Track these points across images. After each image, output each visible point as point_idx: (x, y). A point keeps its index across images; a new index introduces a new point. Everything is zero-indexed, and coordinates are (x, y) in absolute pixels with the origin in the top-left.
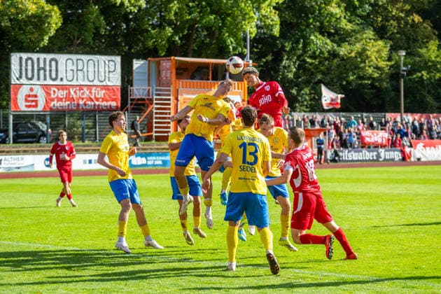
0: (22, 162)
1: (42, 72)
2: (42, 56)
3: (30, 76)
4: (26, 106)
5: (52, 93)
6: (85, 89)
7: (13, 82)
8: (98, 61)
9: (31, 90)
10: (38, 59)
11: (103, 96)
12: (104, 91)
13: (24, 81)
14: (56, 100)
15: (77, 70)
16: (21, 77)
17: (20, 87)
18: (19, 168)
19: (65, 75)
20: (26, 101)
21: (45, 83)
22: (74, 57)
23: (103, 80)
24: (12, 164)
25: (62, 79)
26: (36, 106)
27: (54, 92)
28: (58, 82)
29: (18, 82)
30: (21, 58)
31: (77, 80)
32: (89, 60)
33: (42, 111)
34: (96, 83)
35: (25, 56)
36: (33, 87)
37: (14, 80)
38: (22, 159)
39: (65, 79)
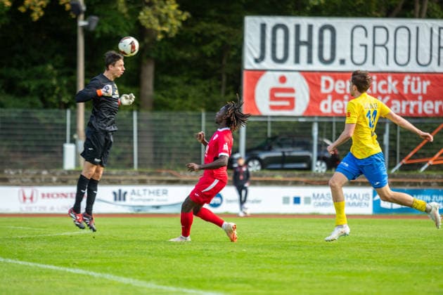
0: (164, 197)
1: (304, 49)
2: (304, 22)
3: (280, 55)
4: (273, 108)
5: (323, 84)
6: (390, 79)
7: (247, 66)
8: (418, 28)
9: (283, 80)
10: (298, 27)
11: (425, 91)
12: (428, 83)
13: (268, 63)
14: (330, 98)
15: (375, 45)
16: (262, 58)
17: (261, 75)
18: (158, 207)
19: (349, 54)
20: (273, 98)
21: (310, 68)
22: (369, 23)
23: (427, 61)
24: (144, 200)
25: (342, 62)
26: (292, 107)
27: (327, 83)
28: (335, 66)
29: (257, 66)
30: (263, 26)
31: (374, 63)
32: (398, 29)
33: (303, 117)
34: (413, 67)
35: (271, 21)
36: (286, 74)
37: (249, 63)
38: (165, 193)
39: (348, 61)
